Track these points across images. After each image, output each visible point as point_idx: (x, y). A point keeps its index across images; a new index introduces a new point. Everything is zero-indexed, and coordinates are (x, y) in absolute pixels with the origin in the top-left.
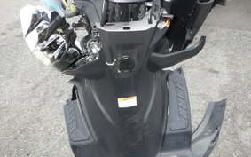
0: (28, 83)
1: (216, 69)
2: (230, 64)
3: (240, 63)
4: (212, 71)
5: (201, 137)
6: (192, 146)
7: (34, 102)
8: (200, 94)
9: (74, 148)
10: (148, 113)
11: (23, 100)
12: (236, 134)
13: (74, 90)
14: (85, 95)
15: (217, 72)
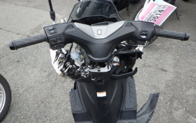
0: (45, 72)
1: (165, 69)
2: (175, 66)
3: (182, 65)
4: (163, 70)
5: (145, 113)
6: (137, 119)
7: (49, 84)
8: (153, 85)
9: (74, 115)
10: (112, 99)
11: (42, 83)
12: (171, 112)
13: (75, 84)
14: (81, 87)
15: (166, 71)
